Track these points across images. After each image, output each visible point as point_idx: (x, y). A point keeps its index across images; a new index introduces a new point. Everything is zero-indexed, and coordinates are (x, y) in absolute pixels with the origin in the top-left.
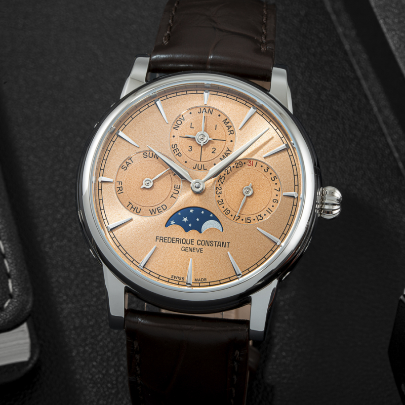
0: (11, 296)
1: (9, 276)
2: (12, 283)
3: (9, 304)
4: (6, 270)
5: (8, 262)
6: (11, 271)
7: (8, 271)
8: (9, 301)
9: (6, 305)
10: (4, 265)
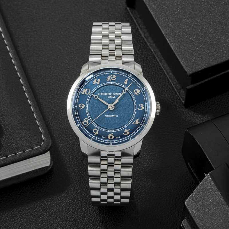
0: (43, 141)
1: (42, 133)
2: (43, 136)
3: (43, 143)
4: (40, 131)
5: (41, 128)
6: (42, 131)
7: (41, 131)
8: (43, 142)
9: (42, 144)
10: (40, 130)
